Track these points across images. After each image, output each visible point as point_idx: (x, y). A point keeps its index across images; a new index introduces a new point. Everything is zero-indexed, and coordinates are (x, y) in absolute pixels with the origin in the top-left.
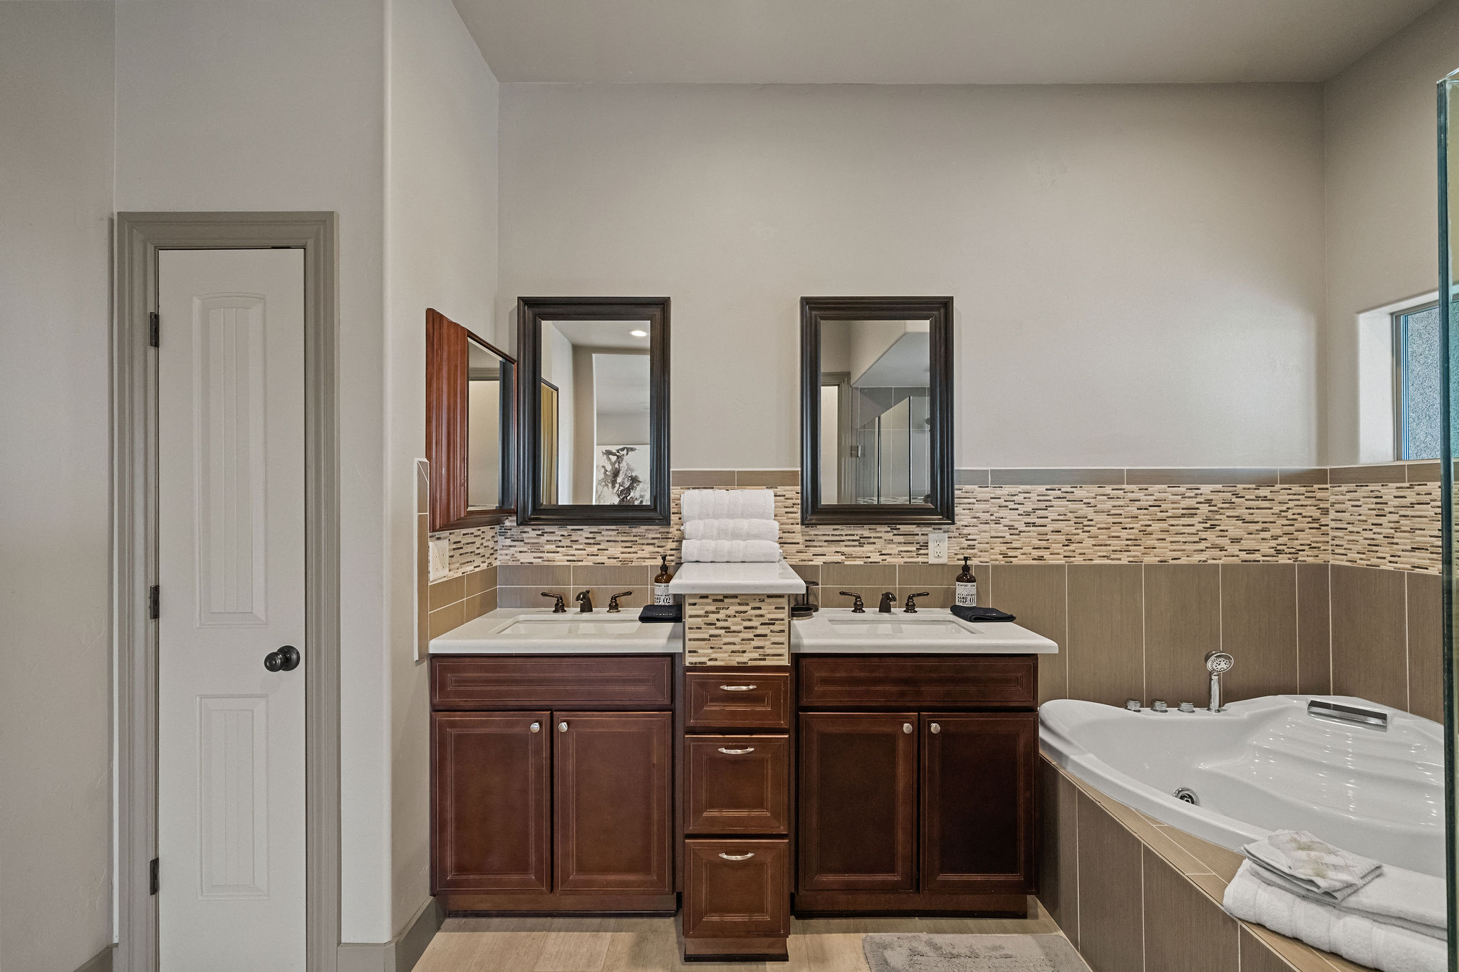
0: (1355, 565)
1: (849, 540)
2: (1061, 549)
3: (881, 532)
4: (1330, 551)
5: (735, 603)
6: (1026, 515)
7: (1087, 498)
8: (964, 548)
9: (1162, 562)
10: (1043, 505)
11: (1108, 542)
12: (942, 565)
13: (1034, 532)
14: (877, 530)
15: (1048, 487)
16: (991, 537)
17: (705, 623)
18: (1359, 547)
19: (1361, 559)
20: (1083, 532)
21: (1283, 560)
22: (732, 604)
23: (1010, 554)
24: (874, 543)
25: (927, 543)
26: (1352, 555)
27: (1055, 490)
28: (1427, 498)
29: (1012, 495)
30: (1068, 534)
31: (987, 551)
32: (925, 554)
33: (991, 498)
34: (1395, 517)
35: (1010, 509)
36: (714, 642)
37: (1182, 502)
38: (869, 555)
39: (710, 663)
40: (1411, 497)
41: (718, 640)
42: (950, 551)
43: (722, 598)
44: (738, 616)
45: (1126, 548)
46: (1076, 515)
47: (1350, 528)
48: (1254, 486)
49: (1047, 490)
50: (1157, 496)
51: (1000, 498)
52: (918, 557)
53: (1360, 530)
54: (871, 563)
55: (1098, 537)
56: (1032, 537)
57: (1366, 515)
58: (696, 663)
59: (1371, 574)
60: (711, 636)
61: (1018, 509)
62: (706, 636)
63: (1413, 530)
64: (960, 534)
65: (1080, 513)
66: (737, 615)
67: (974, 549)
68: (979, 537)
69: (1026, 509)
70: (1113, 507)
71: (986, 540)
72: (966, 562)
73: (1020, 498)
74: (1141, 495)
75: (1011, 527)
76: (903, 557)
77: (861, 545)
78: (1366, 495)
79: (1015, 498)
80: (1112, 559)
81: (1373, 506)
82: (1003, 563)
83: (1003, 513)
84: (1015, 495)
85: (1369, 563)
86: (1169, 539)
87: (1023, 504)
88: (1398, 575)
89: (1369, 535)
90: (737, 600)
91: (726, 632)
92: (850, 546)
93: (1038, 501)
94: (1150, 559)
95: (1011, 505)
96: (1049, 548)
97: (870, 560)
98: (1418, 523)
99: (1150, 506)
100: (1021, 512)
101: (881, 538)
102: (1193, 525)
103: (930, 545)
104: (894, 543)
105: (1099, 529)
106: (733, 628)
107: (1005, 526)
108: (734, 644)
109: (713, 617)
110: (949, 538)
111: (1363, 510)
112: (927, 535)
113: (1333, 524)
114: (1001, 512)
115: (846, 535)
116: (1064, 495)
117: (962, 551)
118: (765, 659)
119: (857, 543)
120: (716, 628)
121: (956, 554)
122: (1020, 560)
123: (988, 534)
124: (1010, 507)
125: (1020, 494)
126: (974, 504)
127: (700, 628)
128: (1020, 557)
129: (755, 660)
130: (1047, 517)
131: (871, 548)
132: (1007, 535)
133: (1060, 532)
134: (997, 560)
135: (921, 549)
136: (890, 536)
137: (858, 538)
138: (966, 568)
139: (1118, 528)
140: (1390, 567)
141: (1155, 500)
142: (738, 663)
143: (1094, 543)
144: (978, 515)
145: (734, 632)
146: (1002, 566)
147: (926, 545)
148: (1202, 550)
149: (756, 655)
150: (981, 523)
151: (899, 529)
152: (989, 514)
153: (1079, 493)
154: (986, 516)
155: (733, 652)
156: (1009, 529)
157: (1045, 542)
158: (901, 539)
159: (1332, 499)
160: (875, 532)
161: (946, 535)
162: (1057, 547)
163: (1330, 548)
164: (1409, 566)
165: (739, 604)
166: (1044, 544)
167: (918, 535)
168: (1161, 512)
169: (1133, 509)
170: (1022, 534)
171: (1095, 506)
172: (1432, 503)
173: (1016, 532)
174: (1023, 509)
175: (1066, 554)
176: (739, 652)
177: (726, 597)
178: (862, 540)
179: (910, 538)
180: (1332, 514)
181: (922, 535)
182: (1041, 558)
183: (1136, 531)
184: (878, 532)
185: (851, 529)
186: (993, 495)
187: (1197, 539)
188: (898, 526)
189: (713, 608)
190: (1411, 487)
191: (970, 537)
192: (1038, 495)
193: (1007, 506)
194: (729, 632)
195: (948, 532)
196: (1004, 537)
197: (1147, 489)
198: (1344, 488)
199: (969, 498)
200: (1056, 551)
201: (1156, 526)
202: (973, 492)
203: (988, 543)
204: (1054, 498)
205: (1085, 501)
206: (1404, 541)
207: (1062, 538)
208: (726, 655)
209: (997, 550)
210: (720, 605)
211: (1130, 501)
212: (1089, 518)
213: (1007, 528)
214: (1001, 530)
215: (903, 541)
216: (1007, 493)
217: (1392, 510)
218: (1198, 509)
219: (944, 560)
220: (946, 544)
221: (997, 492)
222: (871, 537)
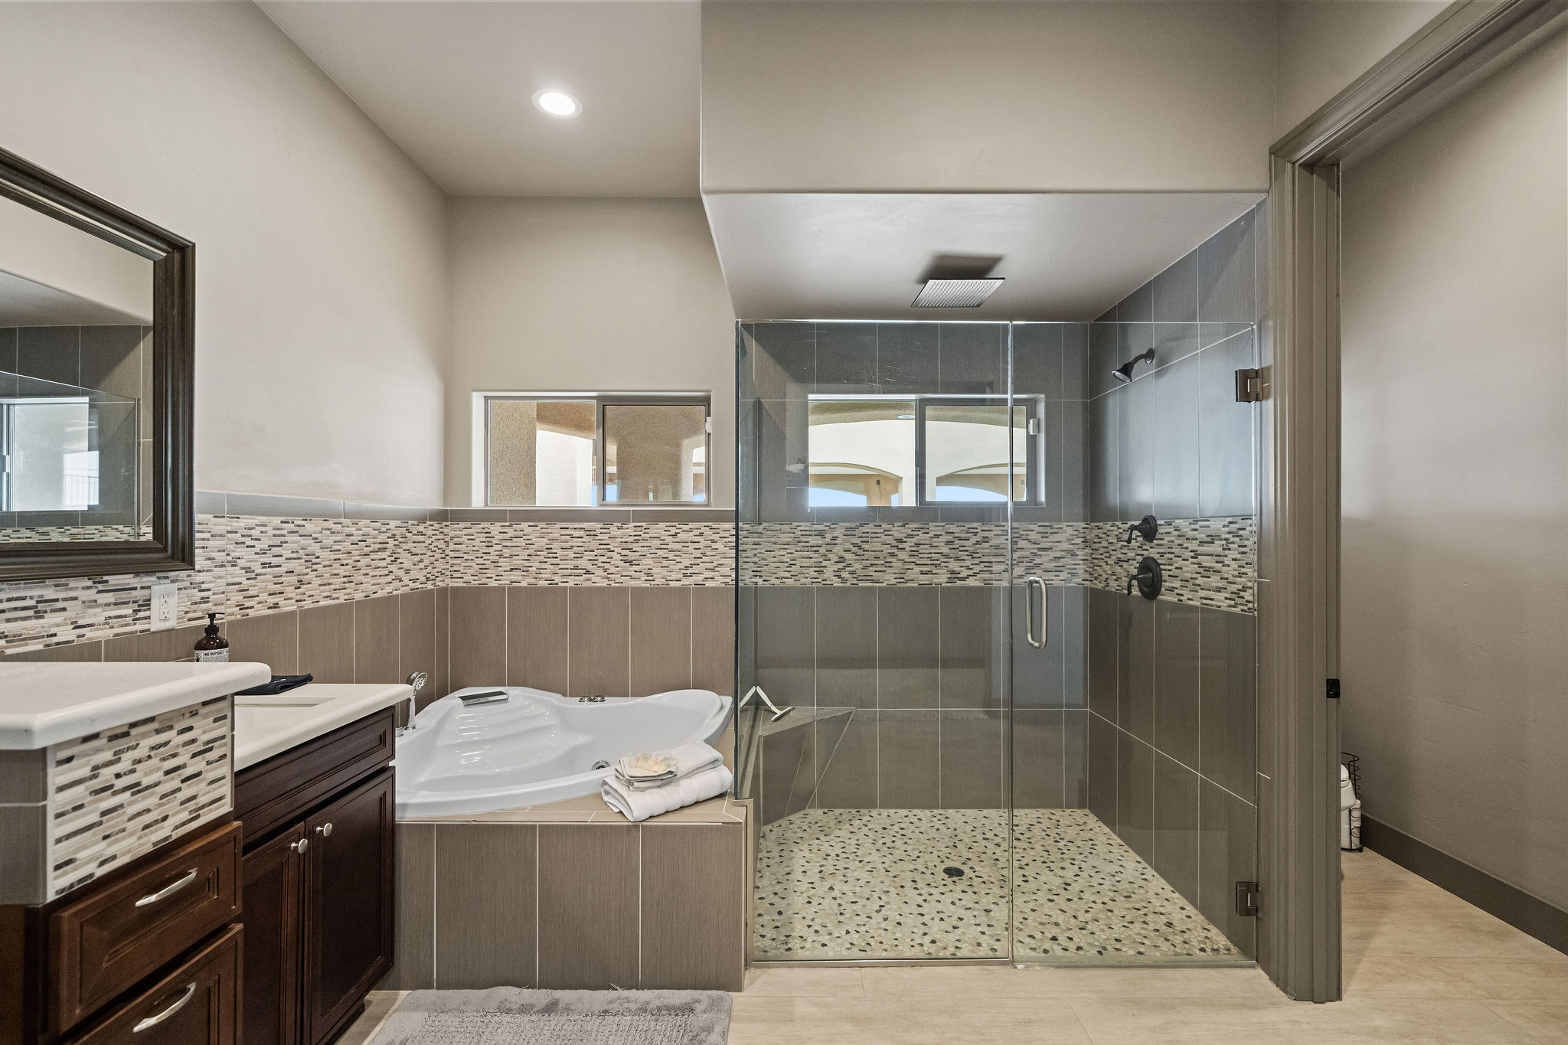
0: (470, 585)
1: (15, 609)
2: (294, 592)
3: (77, 588)
4: (449, 576)
5: (150, 732)
6: (263, 553)
7: (315, 533)
8: (196, 603)
9: (366, 597)
10: (277, 541)
11: (331, 581)
12: (168, 630)
13: (270, 574)
14: (70, 586)
15: (283, 519)
16: (228, 585)
17: (91, 793)
18: (472, 571)
19: (474, 580)
20: (312, 571)
21: (429, 586)
22: (144, 735)
23: (247, 604)
24: (64, 609)
25: (149, 600)
26: (468, 578)
27: (288, 522)
28: (521, 534)
29: (250, 529)
30: (299, 575)
31: (222, 604)
32: (146, 618)
33: (228, 532)
34: (499, 547)
35: (247, 547)
36: (111, 824)
37: (379, 537)
38: (53, 631)
39: (100, 872)
40: (511, 533)
41: (119, 816)
42: (180, 609)
43: (126, 729)
44: (156, 755)
45: (343, 586)
46: (306, 552)
47: (466, 556)
48: (416, 522)
49: (282, 522)
50: (365, 530)
51: (236, 532)
52: (135, 624)
53: (474, 558)
54: (58, 644)
55: (322, 576)
56: (266, 582)
57: (478, 546)
58: (72, 886)
59: (481, 591)
60: (104, 814)
61: (254, 547)
62: (94, 818)
63: (511, 556)
64: (191, 584)
65: (310, 550)
66: (152, 754)
67: (208, 602)
68: (213, 585)
69: (263, 546)
70: (335, 542)
71: (222, 589)
72: (212, 621)
73: (255, 533)
74: (352, 530)
75: (248, 570)
76: (112, 627)
77: (39, 615)
78: (478, 531)
79: (252, 532)
80: (333, 599)
81: (484, 540)
82: (239, 617)
83: (240, 551)
84: (253, 528)
85: (480, 582)
86: (371, 574)
87: (259, 540)
88: (501, 589)
89: (480, 561)
90: (155, 725)
91: (133, 794)
92: (16, 620)
93: (274, 536)
94: (359, 596)
95: (249, 542)
96: (283, 593)
97: (55, 640)
98: (515, 551)
99: (360, 541)
100: (258, 550)
101: (76, 599)
102: (385, 559)
103: (154, 603)
104: (98, 606)
105: (324, 567)
106: (145, 782)
107: (242, 569)
108: (148, 811)
109: (106, 774)
110: (179, 589)
111: (477, 542)
112: (149, 587)
113: (452, 554)
114: (237, 550)
115: (9, 600)
116: (297, 528)
117: (194, 607)
118: (198, 817)
119: (31, 613)
120: (115, 793)
121: (186, 612)
122: (258, 611)
123: (224, 580)
124: (248, 543)
125: (257, 528)
126: (208, 540)
127: (81, 806)
128: (256, 606)
129: (184, 824)
130: (282, 556)
131: (58, 618)
132: (243, 580)
133: (293, 572)
134: (233, 614)
135: (140, 611)
136: (92, 594)
137: (32, 603)
138: (212, 630)
139: (336, 565)
140: (495, 584)
141: (363, 535)
142: (154, 844)
143: (320, 582)
144: (213, 555)
145: (148, 788)
146: (238, 621)
147: (147, 604)
148: (390, 583)
149: (185, 816)
150: (216, 567)
151: (107, 582)
152: (225, 554)
153: (310, 527)
154: (221, 557)
155: (146, 827)
156: (246, 572)
157: (280, 585)
158: (110, 598)
159: (452, 534)
160: (66, 590)
161: (176, 585)
162: (290, 591)
163: (449, 573)
164: (508, 582)
165: (158, 731)
166: (278, 588)
167: (135, 589)
168: (366, 546)
169: (347, 546)
170: (259, 577)
171: (321, 542)
172: (524, 537)
173: (253, 575)
174: (260, 546)
175: (298, 598)
176: (156, 822)
177: (133, 725)
178: (41, 607)
179: (124, 595)
180: (452, 546)
181: (142, 588)
182: (276, 606)
183: (350, 567)
184: (71, 589)
185: (19, 589)
186: (229, 528)
187: (387, 573)
188: (105, 578)
189: (108, 755)
190: (511, 525)
191: (204, 586)
192: (274, 529)
193: (243, 543)
194: (139, 792)
195: (177, 581)
196: (241, 583)
197: (357, 524)
198: (462, 525)
199: (203, 532)
200: (290, 595)
201: (364, 561)
202: (207, 524)
203: (223, 593)
204: (288, 533)
205: (314, 535)
206: (505, 564)
207: (294, 579)
208: (134, 838)
209: (233, 602)
210: (122, 744)
211: (347, 535)
212: (317, 555)
213: (244, 571)
214: (237, 574)
215: (113, 600)
216: (244, 525)
217: (498, 542)
218: (388, 543)
219: (172, 624)
220: (173, 601)
221: (234, 524)
222: (57, 600)
